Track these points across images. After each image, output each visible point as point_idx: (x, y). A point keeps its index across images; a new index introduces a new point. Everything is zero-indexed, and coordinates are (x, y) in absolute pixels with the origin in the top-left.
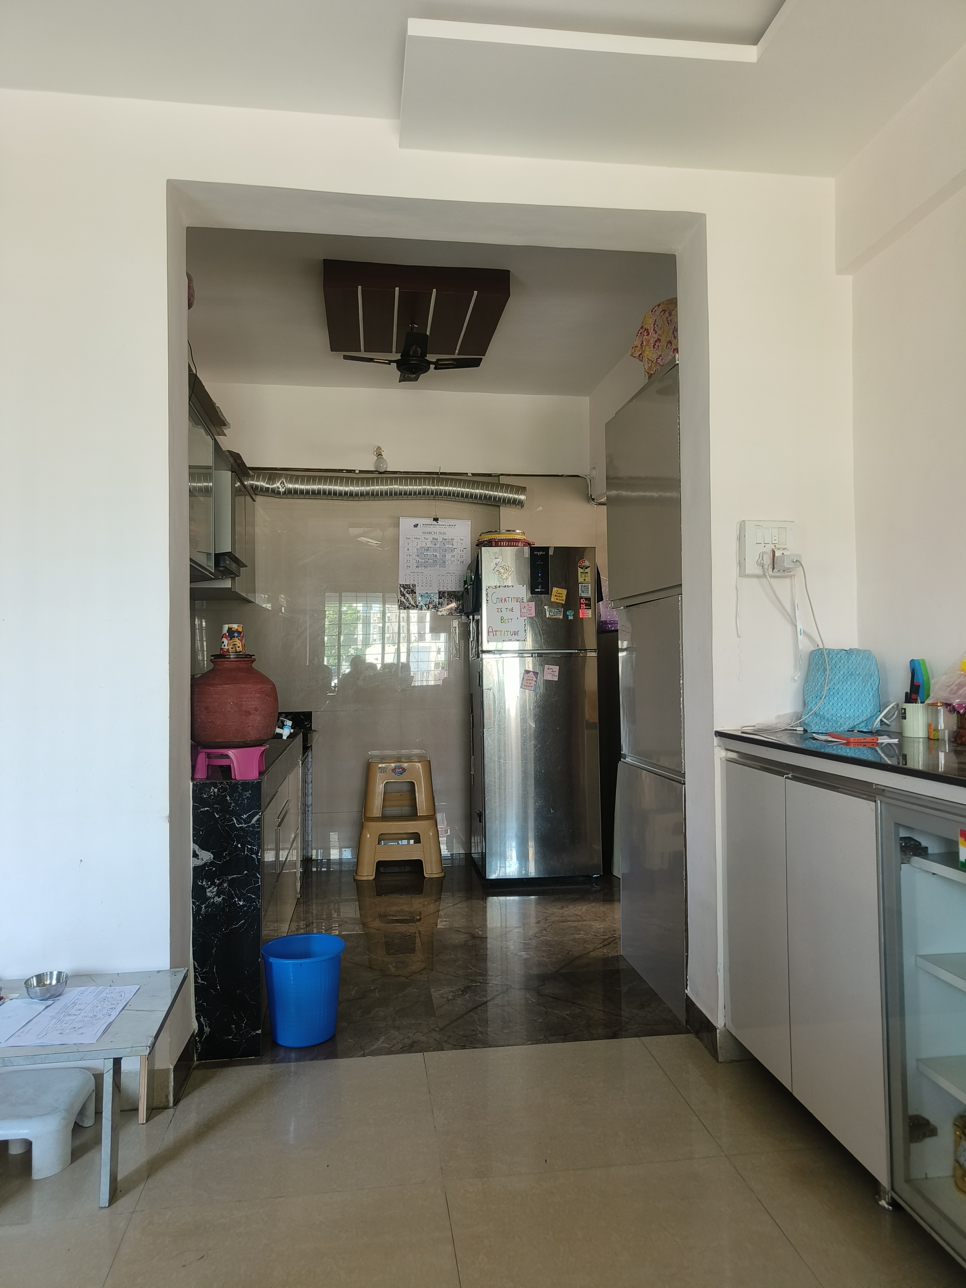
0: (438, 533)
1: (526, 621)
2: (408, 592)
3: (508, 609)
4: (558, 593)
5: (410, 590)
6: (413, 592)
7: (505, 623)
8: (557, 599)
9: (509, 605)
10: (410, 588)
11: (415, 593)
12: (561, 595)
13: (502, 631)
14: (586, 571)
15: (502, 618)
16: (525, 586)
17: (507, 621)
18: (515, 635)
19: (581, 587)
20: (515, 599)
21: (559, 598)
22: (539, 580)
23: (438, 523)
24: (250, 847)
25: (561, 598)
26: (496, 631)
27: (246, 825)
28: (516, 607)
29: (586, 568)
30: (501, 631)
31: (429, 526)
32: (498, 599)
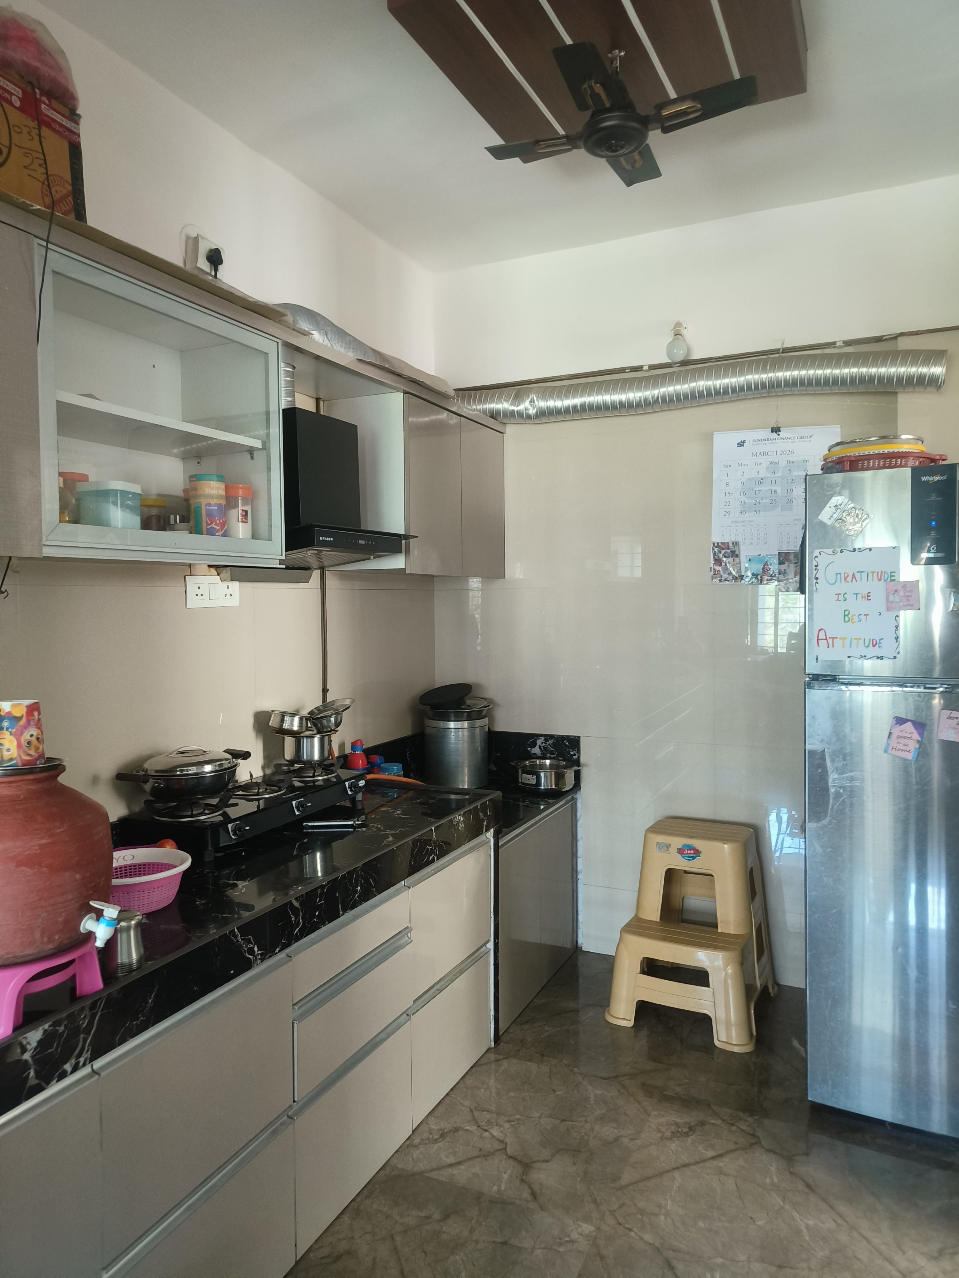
0: (779, 453)
2: (727, 555)
3: (859, 596)
5: (729, 551)
6: (735, 555)
7: (853, 623)
9: (862, 587)
10: (729, 549)
11: (737, 556)
13: (845, 638)
15: (847, 613)
17: (856, 619)
18: (874, 646)
20: (875, 574)
22: (931, 535)
23: (779, 435)
26: (833, 638)
28: (878, 589)
30: (843, 639)
31: (765, 442)
32: (839, 576)
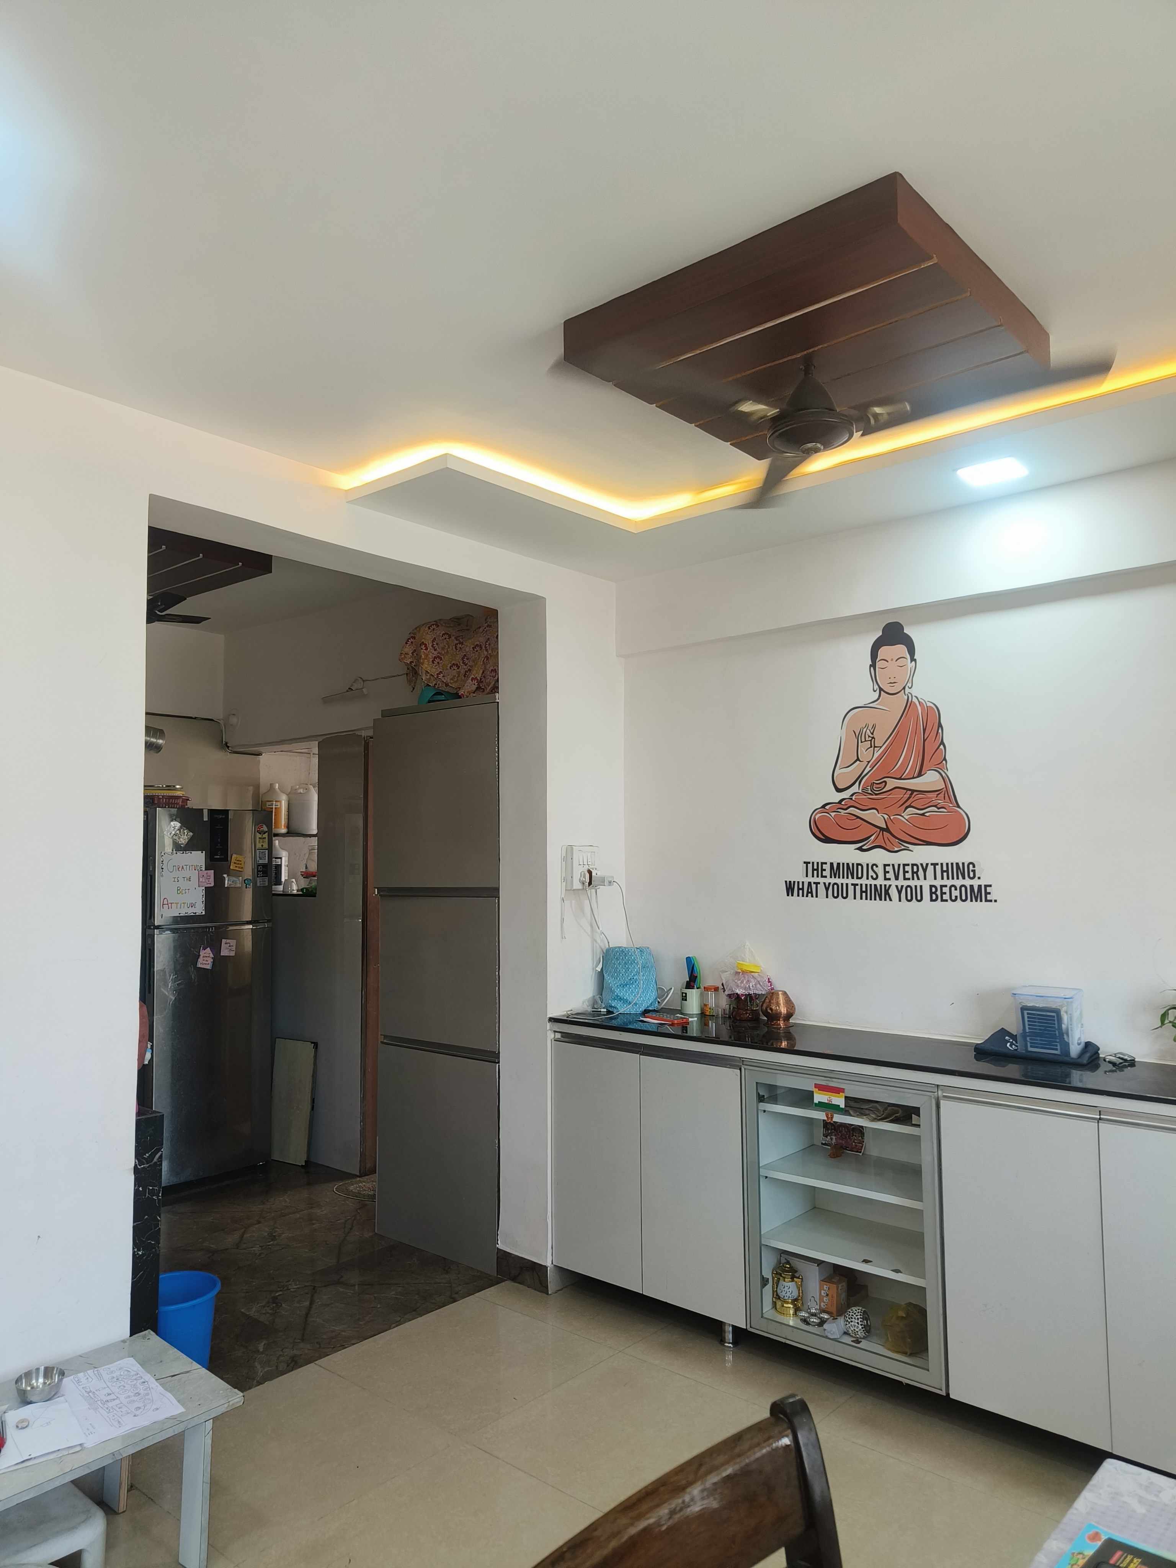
1: (204, 891)
3: (185, 879)
4: (238, 861)
7: (182, 894)
8: (236, 867)
9: (187, 873)
12: (240, 863)
13: (178, 903)
14: (264, 836)
15: (179, 888)
16: (204, 852)
17: (184, 892)
18: (192, 907)
19: (259, 853)
20: (193, 866)
21: (238, 866)
22: (218, 846)
24: (151, 1188)
25: (240, 866)
26: (171, 903)
27: (148, 1165)
28: (194, 875)
29: (264, 833)
32: (175, 867)
